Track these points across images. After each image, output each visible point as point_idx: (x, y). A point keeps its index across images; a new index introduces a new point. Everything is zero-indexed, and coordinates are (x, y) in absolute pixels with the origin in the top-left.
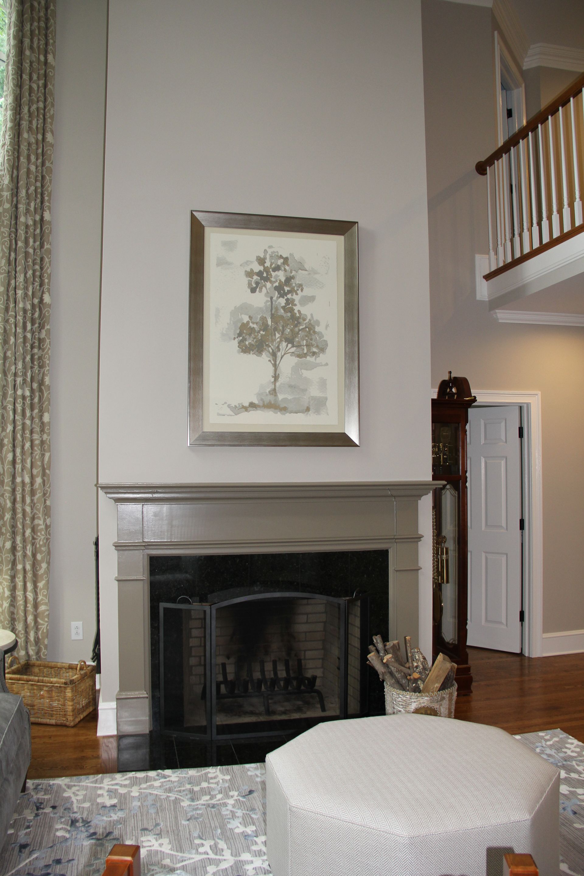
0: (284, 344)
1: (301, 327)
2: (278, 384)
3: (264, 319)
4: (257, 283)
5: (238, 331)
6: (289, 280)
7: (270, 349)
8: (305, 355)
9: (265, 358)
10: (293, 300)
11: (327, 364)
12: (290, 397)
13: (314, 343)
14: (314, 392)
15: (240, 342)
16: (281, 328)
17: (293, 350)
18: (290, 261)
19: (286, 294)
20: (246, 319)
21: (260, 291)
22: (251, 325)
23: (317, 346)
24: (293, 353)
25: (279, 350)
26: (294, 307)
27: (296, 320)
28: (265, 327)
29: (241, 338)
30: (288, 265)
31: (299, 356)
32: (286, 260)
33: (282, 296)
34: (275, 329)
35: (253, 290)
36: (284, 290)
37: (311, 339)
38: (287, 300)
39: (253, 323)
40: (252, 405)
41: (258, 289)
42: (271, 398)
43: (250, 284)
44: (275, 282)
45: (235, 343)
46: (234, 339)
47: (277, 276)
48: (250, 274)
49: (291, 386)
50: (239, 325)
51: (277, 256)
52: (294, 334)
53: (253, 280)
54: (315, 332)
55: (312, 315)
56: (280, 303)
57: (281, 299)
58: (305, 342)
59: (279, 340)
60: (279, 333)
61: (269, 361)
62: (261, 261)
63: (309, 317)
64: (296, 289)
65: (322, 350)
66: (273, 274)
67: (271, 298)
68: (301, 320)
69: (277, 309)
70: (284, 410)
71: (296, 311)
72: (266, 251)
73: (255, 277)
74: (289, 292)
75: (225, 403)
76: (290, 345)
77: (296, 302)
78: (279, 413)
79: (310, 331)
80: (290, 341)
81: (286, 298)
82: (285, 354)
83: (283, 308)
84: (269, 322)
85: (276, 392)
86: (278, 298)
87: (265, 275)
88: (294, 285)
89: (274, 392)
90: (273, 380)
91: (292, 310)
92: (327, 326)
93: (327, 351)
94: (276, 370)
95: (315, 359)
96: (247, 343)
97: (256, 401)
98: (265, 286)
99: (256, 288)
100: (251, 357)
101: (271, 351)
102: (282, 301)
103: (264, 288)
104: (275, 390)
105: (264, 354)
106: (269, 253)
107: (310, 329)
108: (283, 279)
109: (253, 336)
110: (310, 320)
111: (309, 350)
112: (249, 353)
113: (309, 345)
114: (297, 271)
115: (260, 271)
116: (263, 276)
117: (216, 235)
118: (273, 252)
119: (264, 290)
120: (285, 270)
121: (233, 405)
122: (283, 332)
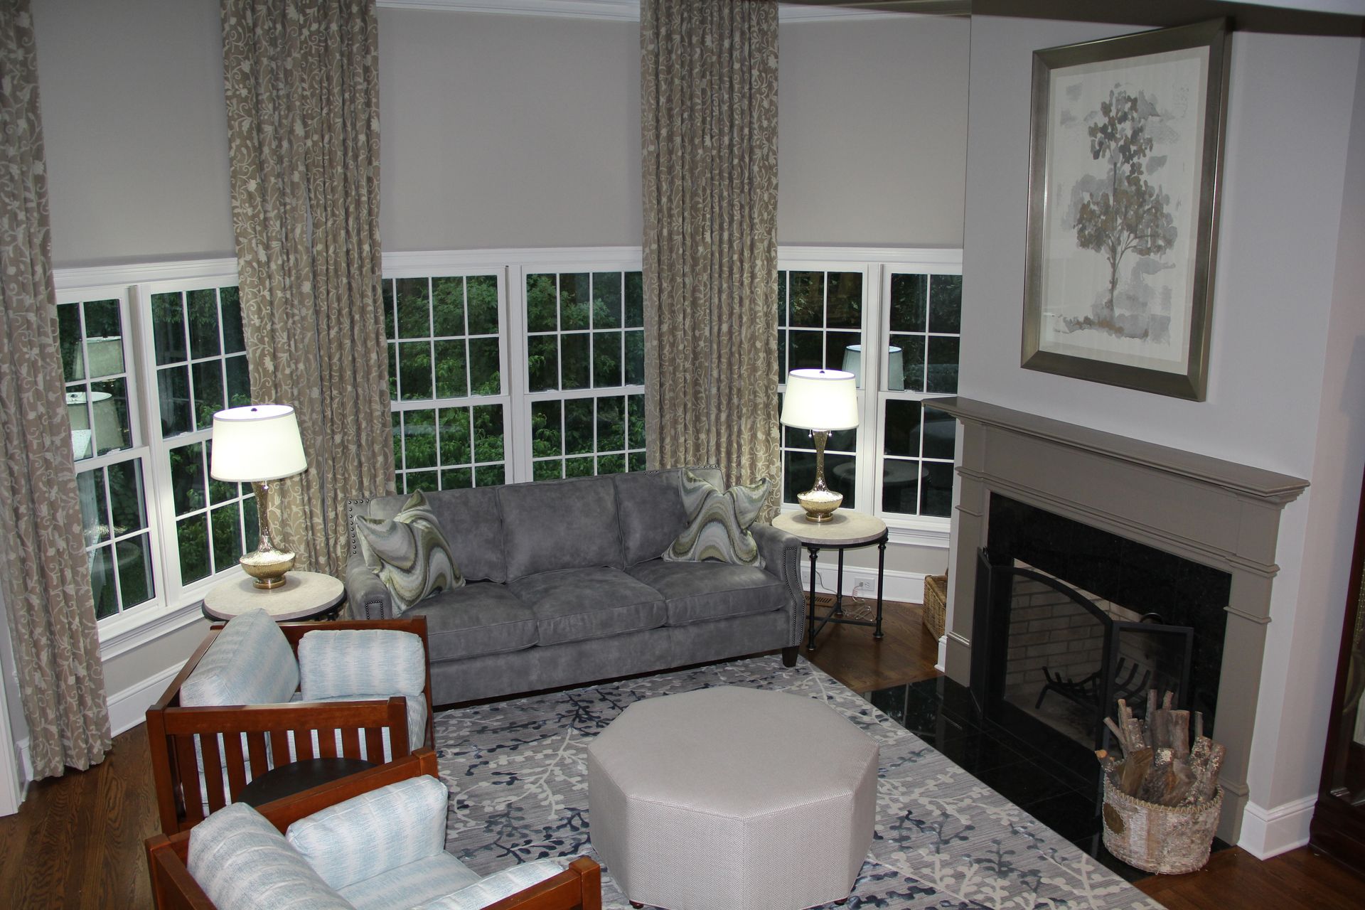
0: (1126, 233)
1: (1147, 207)
2: (1116, 293)
3: (1106, 196)
4: (1101, 144)
5: (1078, 216)
6: (1137, 132)
7: (1110, 241)
8: (1148, 251)
9: (1104, 253)
10: (1140, 165)
11: (1174, 266)
12: (1127, 314)
13: (1160, 231)
14: (1156, 309)
15: (1081, 231)
16: (1123, 210)
17: (1135, 243)
18: (1139, 104)
19: (1131, 157)
20: (1087, 198)
21: (1104, 156)
22: (1093, 207)
23: (1164, 238)
24: (1135, 247)
25: (1119, 244)
26: (1141, 177)
27: (1142, 195)
28: (1106, 209)
29: (1081, 226)
30: (1136, 111)
31: (1141, 252)
32: (1134, 101)
33: (1127, 160)
34: (1117, 212)
35: (1096, 156)
36: (1129, 150)
37: (1157, 227)
38: (1133, 166)
39: (1094, 204)
40: (1088, 322)
41: (1101, 153)
42: (1106, 312)
43: (1093, 146)
44: (1120, 139)
45: (1075, 232)
46: (1074, 226)
47: (1123, 130)
48: (1093, 132)
49: (1129, 298)
50: (1080, 206)
51: (1125, 98)
52: (1139, 218)
53: (1097, 140)
54: (1162, 214)
55: (1160, 187)
56: (1124, 172)
57: (1126, 164)
58: (1149, 230)
59: (1120, 228)
60: (1120, 217)
61: (1109, 259)
62: (1106, 109)
63: (1157, 191)
64: (1143, 147)
65: (1169, 243)
66: (1119, 127)
67: (1115, 165)
68: (1147, 197)
69: (1121, 182)
70: (1119, 331)
71: (1142, 183)
72: (1112, 92)
73: (1100, 135)
74: (1136, 153)
75: (1061, 315)
76: (1132, 236)
77: (1143, 169)
78: (1113, 335)
79: (1156, 213)
80: (1132, 229)
81: (1131, 162)
82: (1126, 249)
83: (1128, 178)
84: (1111, 202)
85: (1112, 305)
86: (1123, 163)
87: (1110, 130)
88: (1142, 141)
89: (1110, 305)
90: (1110, 287)
91: (1136, 182)
92: (1178, 204)
93: (1177, 244)
94: (1114, 273)
95: (1160, 258)
96: (1087, 233)
97: (1091, 316)
98: (1109, 147)
99: (1099, 151)
100: (1090, 252)
101: (1111, 244)
102: (1127, 168)
103: (1108, 150)
104: (1111, 301)
105: (1103, 248)
106: (1116, 95)
107: (1157, 210)
108: (1129, 133)
109: (1093, 223)
110: (1158, 196)
111: (1154, 242)
112: (1088, 247)
113: (1154, 236)
114: (1146, 119)
115: (1105, 125)
116: (1108, 132)
117: (1062, 79)
118: (1120, 94)
119: (1108, 154)
120: (1133, 119)
121: (1068, 319)
122: (1125, 216)
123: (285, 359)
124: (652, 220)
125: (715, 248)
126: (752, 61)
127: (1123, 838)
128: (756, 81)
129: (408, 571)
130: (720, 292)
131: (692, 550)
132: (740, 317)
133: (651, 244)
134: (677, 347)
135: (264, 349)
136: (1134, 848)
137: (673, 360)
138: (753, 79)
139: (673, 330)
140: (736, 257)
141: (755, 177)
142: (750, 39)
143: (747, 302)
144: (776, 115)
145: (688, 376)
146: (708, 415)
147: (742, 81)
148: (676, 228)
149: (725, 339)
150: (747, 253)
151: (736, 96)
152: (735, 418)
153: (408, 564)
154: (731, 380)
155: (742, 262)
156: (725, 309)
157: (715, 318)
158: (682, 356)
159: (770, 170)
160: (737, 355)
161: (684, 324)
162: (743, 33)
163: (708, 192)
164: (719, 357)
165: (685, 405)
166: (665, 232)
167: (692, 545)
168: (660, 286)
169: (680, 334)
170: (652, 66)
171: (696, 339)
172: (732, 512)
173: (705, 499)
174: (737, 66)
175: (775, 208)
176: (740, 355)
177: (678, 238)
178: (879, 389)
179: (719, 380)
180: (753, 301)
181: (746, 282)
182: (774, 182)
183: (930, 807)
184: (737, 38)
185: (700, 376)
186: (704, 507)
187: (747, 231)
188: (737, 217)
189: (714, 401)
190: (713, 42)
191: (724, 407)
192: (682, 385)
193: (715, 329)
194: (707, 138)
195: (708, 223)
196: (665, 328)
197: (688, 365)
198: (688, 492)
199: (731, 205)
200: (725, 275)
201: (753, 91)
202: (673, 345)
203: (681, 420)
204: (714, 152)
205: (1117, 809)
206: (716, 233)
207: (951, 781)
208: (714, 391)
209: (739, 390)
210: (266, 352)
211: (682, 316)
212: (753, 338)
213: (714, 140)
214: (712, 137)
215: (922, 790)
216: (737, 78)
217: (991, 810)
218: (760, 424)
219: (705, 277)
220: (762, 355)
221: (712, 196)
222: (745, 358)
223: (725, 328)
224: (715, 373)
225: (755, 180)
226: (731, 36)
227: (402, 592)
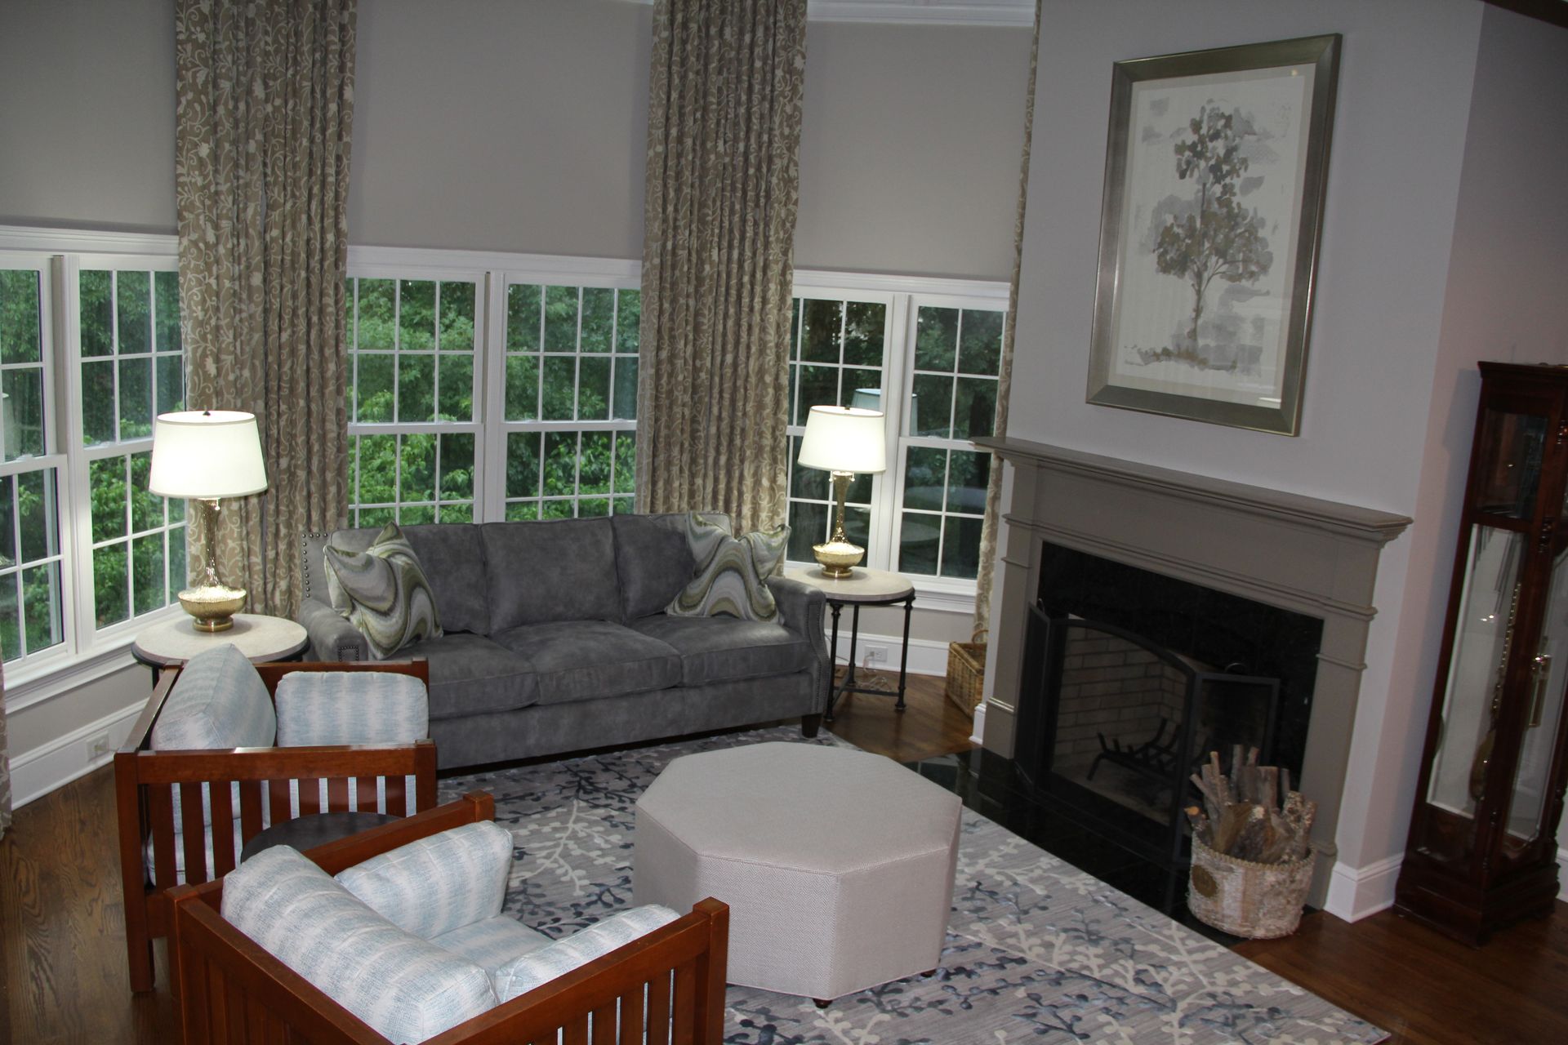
0: (1214, 259)
1: (1239, 231)
2: (1200, 322)
3: (1191, 219)
4: (1188, 163)
5: (1159, 240)
6: (1230, 151)
7: (1195, 266)
8: (1239, 277)
9: (1189, 279)
10: (1232, 186)
11: (1268, 293)
12: (1213, 344)
13: (1253, 256)
14: (1247, 337)
15: (1161, 256)
16: (1212, 233)
17: (1224, 268)
18: (1234, 122)
19: (1224, 177)
20: (1170, 220)
21: (1191, 175)
22: (1176, 229)
23: (1258, 263)
24: (1224, 273)
25: (1206, 269)
26: (1233, 198)
27: (1233, 218)
28: (1191, 232)
29: (1162, 250)
30: (1231, 128)
31: (1231, 278)
32: (1229, 119)
33: (1218, 180)
34: (1205, 235)
35: (1183, 175)
36: (1221, 170)
37: (1251, 251)
38: (1225, 186)
39: (1178, 226)
40: (1166, 353)
41: (1188, 173)
42: (1186, 343)
43: (1179, 165)
44: (1210, 159)
45: (1154, 257)
46: (1154, 251)
47: (1214, 148)
48: (1180, 149)
49: (1215, 327)
50: (1161, 229)
51: (1217, 115)
52: (1229, 242)
53: (1184, 159)
54: (1256, 238)
55: (1255, 211)
56: (1214, 193)
57: (1217, 185)
58: (1241, 255)
59: (1207, 252)
60: (1208, 241)
61: (1193, 285)
62: (1196, 126)
63: (1251, 213)
64: (1237, 167)
65: (1264, 269)
66: (1210, 145)
67: (1204, 185)
68: (1239, 219)
69: (1209, 203)
70: (1203, 363)
71: (1234, 205)
72: (1203, 109)
73: (1187, 153)
74: (1229, 173)
76: (1221, 261)
77: (1237, 190)
78: (1196, 368)
79: (1249, 237)
80: (1221, 253)
81: (1223, 183)
82: (1213, 275)
83: (1218, 199)
84: (1198, 224)
85: (1196, 335)
86: (1213, 184)
87: (1199, 148)
88: (1236, 161)
89: (1193, 334)
90: (1194, 315)
91: (1228, 203)
92: (1275, 227)
93: (1272, 270)
94: (1199, 300)
95: (1253, 284)
96: (1168, 257)
97: (1171, 348)
98: (1197, 166)
99: (1186, 170)
100: (1172, 278)
101: (1196, 270)
102: (1217, 189)
103: (1196, 170)
104: (1194, 331)
105: (1187, 273)
106: (1208, 111)
107: (1251, 234)
108: (1222, 152)
109: (1176, 246)
110: (1252, 219)
111: (1245, 268)
112: (1170, 272)
113: (1246, 261)
114: (1241, 138)
115: (1194, 143)
116: (1197, 151)
117: (1144, 94)
118: (1213, 110)
119: (1196, 173)
120: (1226, 137)
121: (1144, 351)
122: (1213, 243)
123: (229, 362)
124: (656, 230)
125: (723, 268)
126: (777, 60)
127: (1216, 902)
128: (779, 82)
129: (385, 614)
130: (726, 316)
131: (702, 603)
132: (748, 347)
133: (652, 259)
134: (676, 378)
135: (206, 347)
136: (1227, 912)
137: (670, 392)
138: (777, 80)
139: (672, 357)
140: (746, 279)
141: (774, 189)
142: (775, 35)
143: (756, 330)
144: (799, 122)
145: (687, 412)
146: (706, 458)
147: (764, 82)
148: (681, 242)
149: (728, 371)
150: (759, 275)
151: (756, 98)
152: (737, 461)
153: (385, 606)
154: (733, 418)
155: (752, 284)
156: (730, 337)
157: (718, 347)
158: (681, 388)
159: (789, 182)
160: (742, 390)
161: (685, 352)
162: (767, 29)
163: (718, 203)
164: (721, 392)
165: (682, 445)
166: (669, 245)
167: (702, 598)
168: (661, 305)
169: (679, 363)
170: (664, 56)
171: (696, 371)
172: (750, 561)
173: (719, 545)
174: (758, 64)
175: (793, 226)
176: (746, 389)
177: (683, 254)
178: (900, 434)
179: (720, 418)
180: (763, 330)
181: (757, 306)
182: (794, 196)
183: (999, 878)
184: (760, 33)
185: (699, 412)
186: (718, 554)
187: (760, 250)
188: (749, 234)
189: (713, 442)
190: (732, 36)
191: (724, 449)
192: (680, 421)
193: (718, 360)
194: (721, 143)
195: (716, 239)
196: (664, 354)
197: (687, 398)
198: (698, 537)
199: (744, 221)
200: (733, 298)
201: (776, 93)
202: (671, 375)
203: (676, 462)
204: (727, 160)
205: (1210, 869)
206: (724, 251)
207: (1015, 851)
208: (713, 430)
209: (743, 430)
210: (208, 353)
211: (683, 342)
212: (761, 372)
213: (727, 146)
214: (725, 142)
215: (987, 860)
216: (758, 77)
217: (1065, 880)
218: (765, 469)
219: (709, 300)
220: (771, 391)
221: (722, 209)
222: (751, 394)
223: (729, 358)
224: (715, 410)
225: (772, 193)
226: (753, 32)
227: (378, 638)
